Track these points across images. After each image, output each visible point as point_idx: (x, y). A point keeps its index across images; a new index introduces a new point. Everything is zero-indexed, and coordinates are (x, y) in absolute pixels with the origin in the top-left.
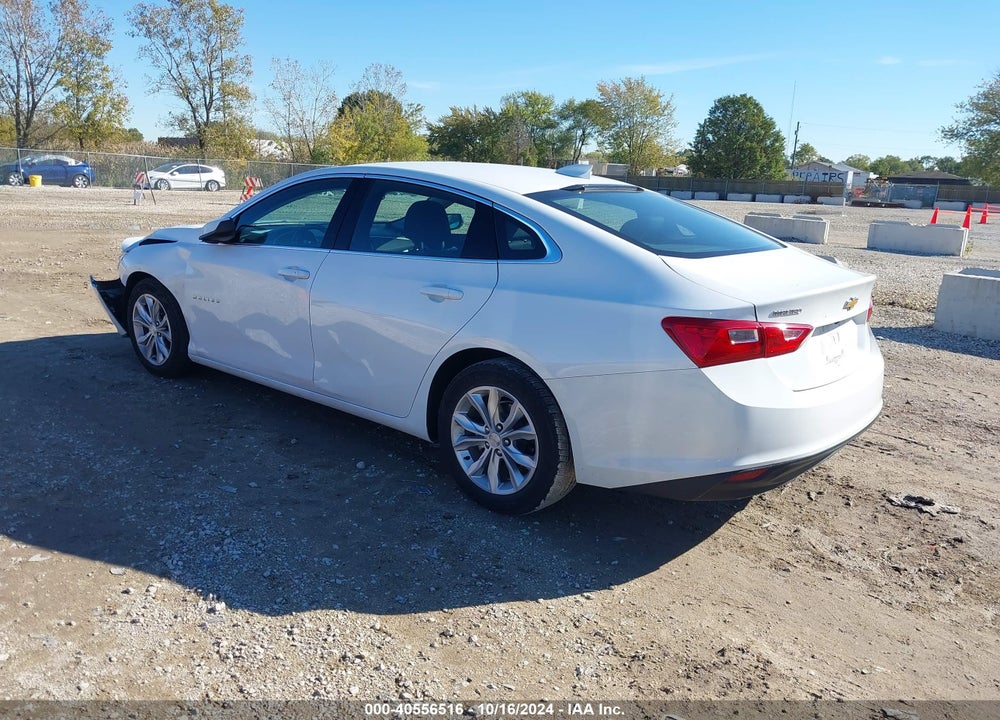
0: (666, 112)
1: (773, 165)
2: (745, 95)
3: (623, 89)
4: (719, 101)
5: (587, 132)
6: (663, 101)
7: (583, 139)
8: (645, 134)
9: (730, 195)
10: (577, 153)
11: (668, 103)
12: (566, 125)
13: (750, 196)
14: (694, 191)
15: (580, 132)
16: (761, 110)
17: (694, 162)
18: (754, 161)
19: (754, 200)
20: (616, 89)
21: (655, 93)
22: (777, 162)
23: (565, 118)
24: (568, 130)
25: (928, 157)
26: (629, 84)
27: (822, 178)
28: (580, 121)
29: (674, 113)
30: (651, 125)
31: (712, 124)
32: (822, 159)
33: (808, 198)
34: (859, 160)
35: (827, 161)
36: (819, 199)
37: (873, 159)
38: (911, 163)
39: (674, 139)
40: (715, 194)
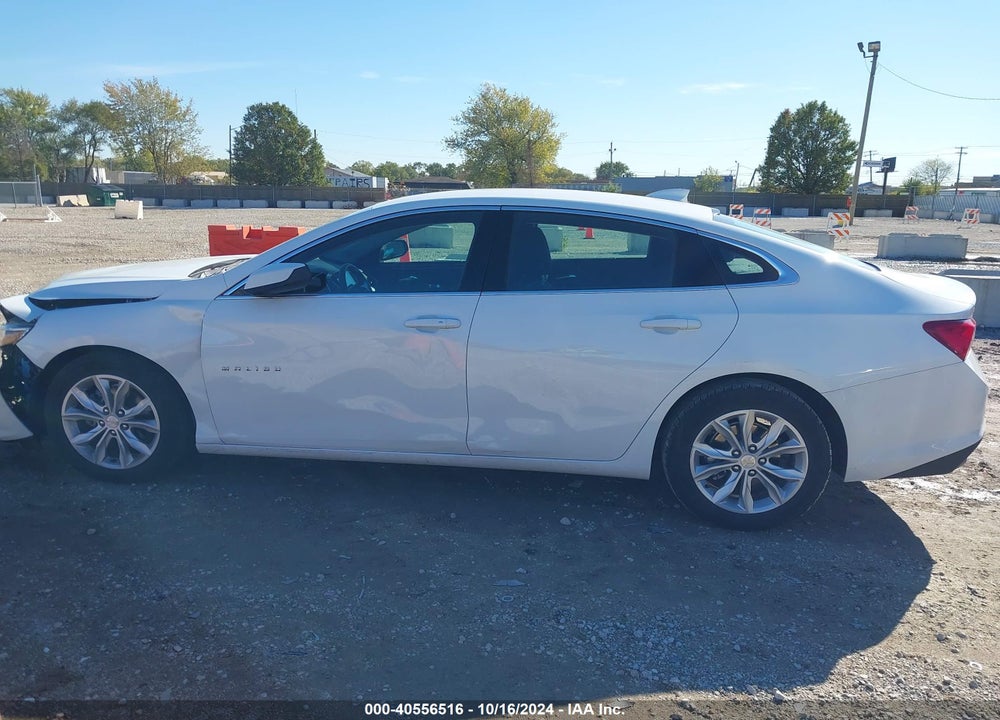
0: (187, 118)
1: (315, 171)
2: (277, 103)
3: (134, 91)
4: (252, 108)
5: (98, 136)
6: (183, 106)
7: (94, 143)
8: (169, 141)
9: (279, 203)
10: (90, 159)
11: (188, 109)
12: (69, 129)
13: (299, 203)
14: (242, 200)
15: (88, 138)
16: (295, 119)
17: (235, 170)
18: (297, 168)
19: (303, 206)
20: (126, 90)
21: (173, 97)
22: (318, 169)
23: (68, 121)
24: (75, 133)
25: (419, 164)
26: (139, 85)
27: (350, 183)
28: (87, 125)
29: (197, 119)
30: (174, 131)
31: (248, 131)
32: (331, 165)
33: (355, 203)
34: (363, 166)
35: (335, 166)
36: (365, 204)
37: (375, 165)
38: (407, 168)
39: (202, 146)
40: (264, 202)
